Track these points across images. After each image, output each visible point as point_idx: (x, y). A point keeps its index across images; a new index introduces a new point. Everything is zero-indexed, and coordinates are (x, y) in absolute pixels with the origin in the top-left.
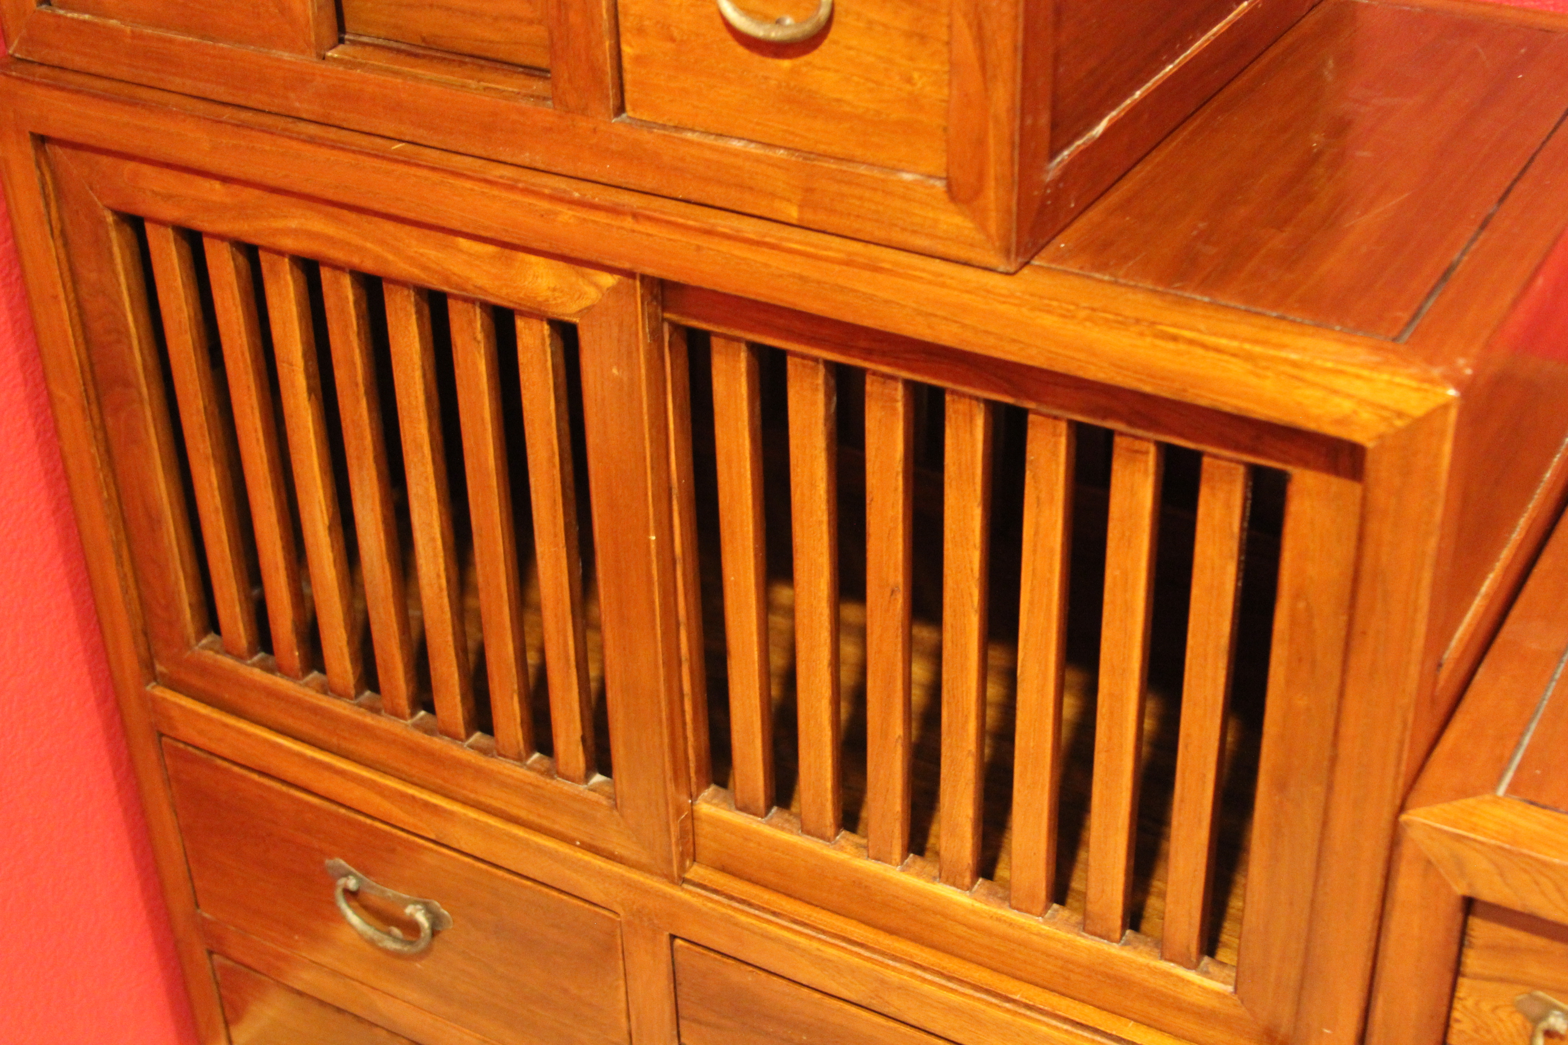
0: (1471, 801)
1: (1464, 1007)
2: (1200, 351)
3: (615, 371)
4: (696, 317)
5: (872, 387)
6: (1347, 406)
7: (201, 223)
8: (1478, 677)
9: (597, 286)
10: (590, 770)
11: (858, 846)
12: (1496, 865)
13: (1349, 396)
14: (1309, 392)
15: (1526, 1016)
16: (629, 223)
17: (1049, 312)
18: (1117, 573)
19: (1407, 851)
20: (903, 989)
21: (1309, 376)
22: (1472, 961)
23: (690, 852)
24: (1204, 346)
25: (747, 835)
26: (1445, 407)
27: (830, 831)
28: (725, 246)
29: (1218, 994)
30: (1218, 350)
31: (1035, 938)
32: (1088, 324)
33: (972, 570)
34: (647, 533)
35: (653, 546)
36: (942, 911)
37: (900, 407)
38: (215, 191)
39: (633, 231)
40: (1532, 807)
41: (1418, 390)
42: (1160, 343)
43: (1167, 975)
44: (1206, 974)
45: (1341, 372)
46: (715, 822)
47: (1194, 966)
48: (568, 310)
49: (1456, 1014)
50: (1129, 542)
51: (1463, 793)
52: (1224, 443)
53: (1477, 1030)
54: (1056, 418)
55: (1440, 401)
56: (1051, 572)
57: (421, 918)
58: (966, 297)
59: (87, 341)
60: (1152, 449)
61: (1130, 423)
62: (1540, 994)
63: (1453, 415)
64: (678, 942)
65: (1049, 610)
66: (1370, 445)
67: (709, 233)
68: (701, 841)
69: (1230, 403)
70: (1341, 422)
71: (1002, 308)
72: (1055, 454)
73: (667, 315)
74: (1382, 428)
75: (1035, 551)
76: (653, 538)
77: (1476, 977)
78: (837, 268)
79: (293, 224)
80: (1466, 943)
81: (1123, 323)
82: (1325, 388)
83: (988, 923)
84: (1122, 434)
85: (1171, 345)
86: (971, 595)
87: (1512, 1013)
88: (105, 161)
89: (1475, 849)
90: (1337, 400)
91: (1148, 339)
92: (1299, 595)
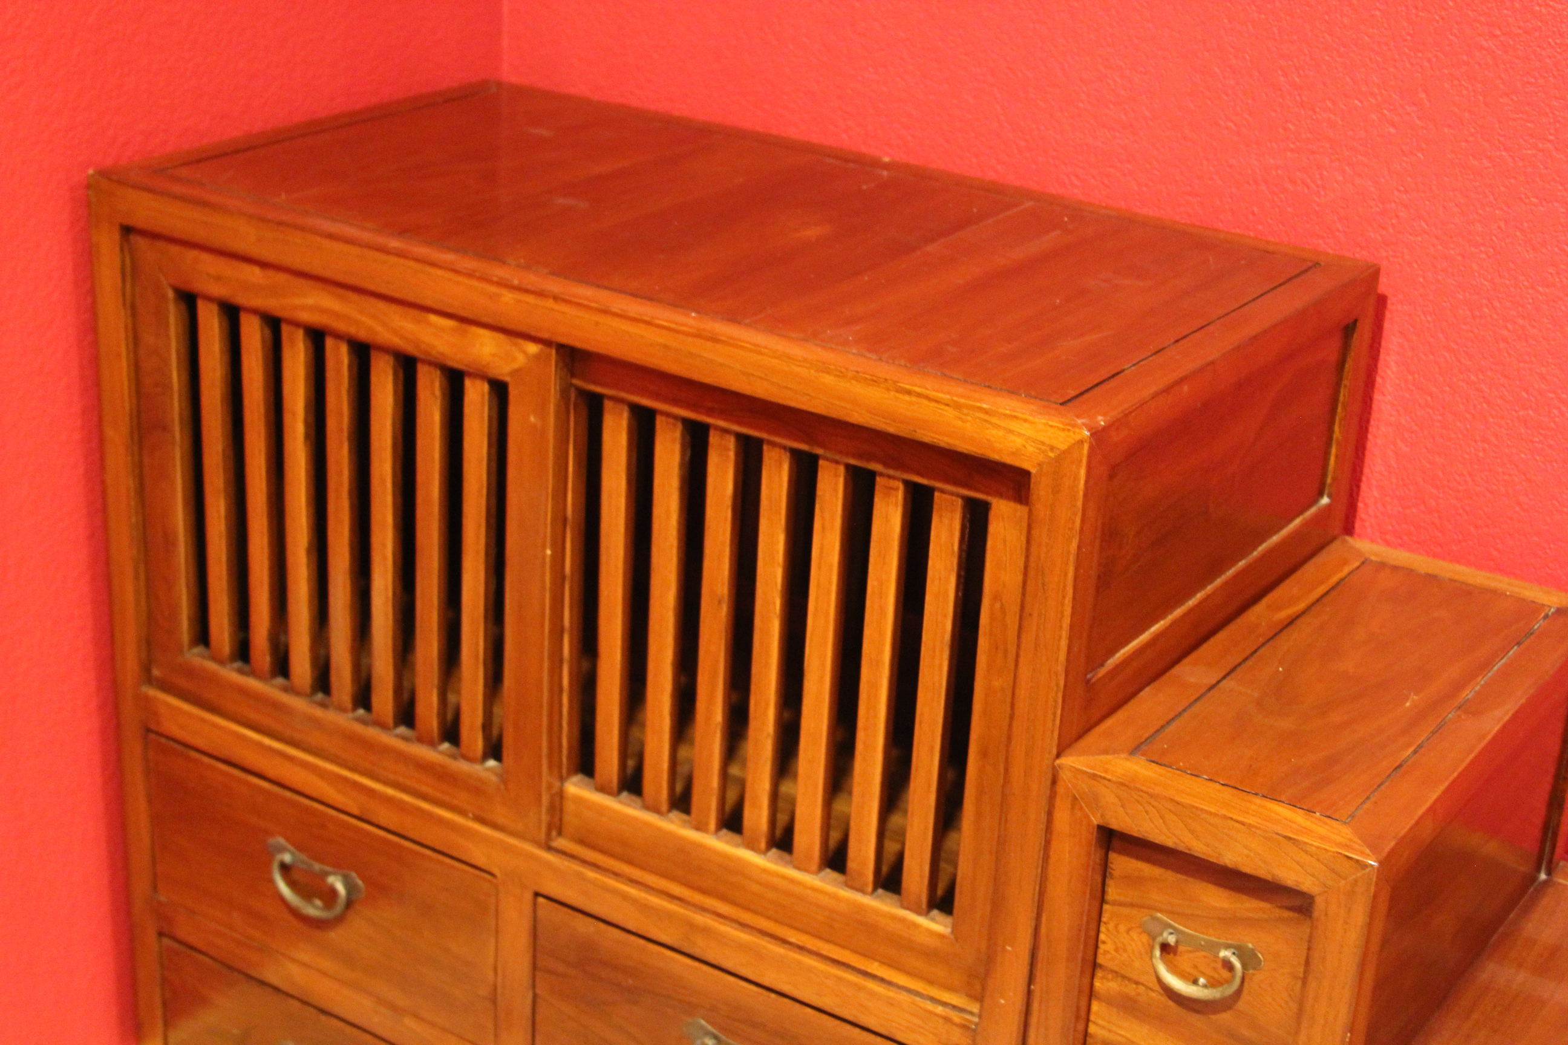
0: (1109, 757)
1: (1108, 930)
2: (925, 402)
3: (532, 419)
4: (595, 383)
5: (714, 439)
6: (1019, 442)
7: (241, 299)
8: (1142, 693)
9: (525, 353)
10: (485, 757)
11: (684, 822)
12: (1118, 797)
13: (1020, 435)
14: (994, 432)
15: (1149, 934)
16: (550, 303)
17: (828, 373)
18: (875, 583)
19: (1060, 789)
20: (706, 931)
21: (994, 420)
22: (1112, 893)
23: (556, 826)
24: (927, 398)
25: (601, 810)
26: (1081, 442)
27: (664, 807)
28: (616, 323)
29: (941, 936)
30: (937, 401)
31: (809, 892)
32: (854, 382)
33: (776, 583)
34: (544, 548)
35: (548, 560)
36: (740, 869)
37: (732, 454)
38: (254, 274)
39: (553, 309)
40: (1153, 764)
41: (1063, 430)
42: (900, 396)
43: (903, 920)
44: (933, 920)
45: (1016, 418)
46: (579, 800)
47: (926, 913)
48: (502, 370)
50: (884, 558)
51: (1106, 752)
52: (947, 479)
54: (837, 462)
55: (1078, 437)
56: (830, 583)
57: (340, 888)
58: (775, 361)
59: (138, 392)
60: (901, 486)
61: (886, 465)
62: (1159, 915)
63: (1086, 446)
64: (541, 900)
65: (827, 614)
66: (1033, 471)
67: (605, 312)
68: (567, 818)
69: (944, 440)
70: (1015, 453)
71: (798, 369)
72: (836, 491)
73: (576, 382)
74: (1041, 458)
75: (819, 568)
76: (549, 552)
77: (1114, 903)
78: (690, 339)
79: (310, 301)
80: (1108, 874)
81: (875, 381)
82: (1005, 429)
83: (775, 881)
84: (882, 475)
85: (907, 398)
86: (774, 604)
87: (1141, 933)
88: (174, 249)
89: (1106, 786)
90: (1013, 437)
91: (892, 393)
92: (996, 597)
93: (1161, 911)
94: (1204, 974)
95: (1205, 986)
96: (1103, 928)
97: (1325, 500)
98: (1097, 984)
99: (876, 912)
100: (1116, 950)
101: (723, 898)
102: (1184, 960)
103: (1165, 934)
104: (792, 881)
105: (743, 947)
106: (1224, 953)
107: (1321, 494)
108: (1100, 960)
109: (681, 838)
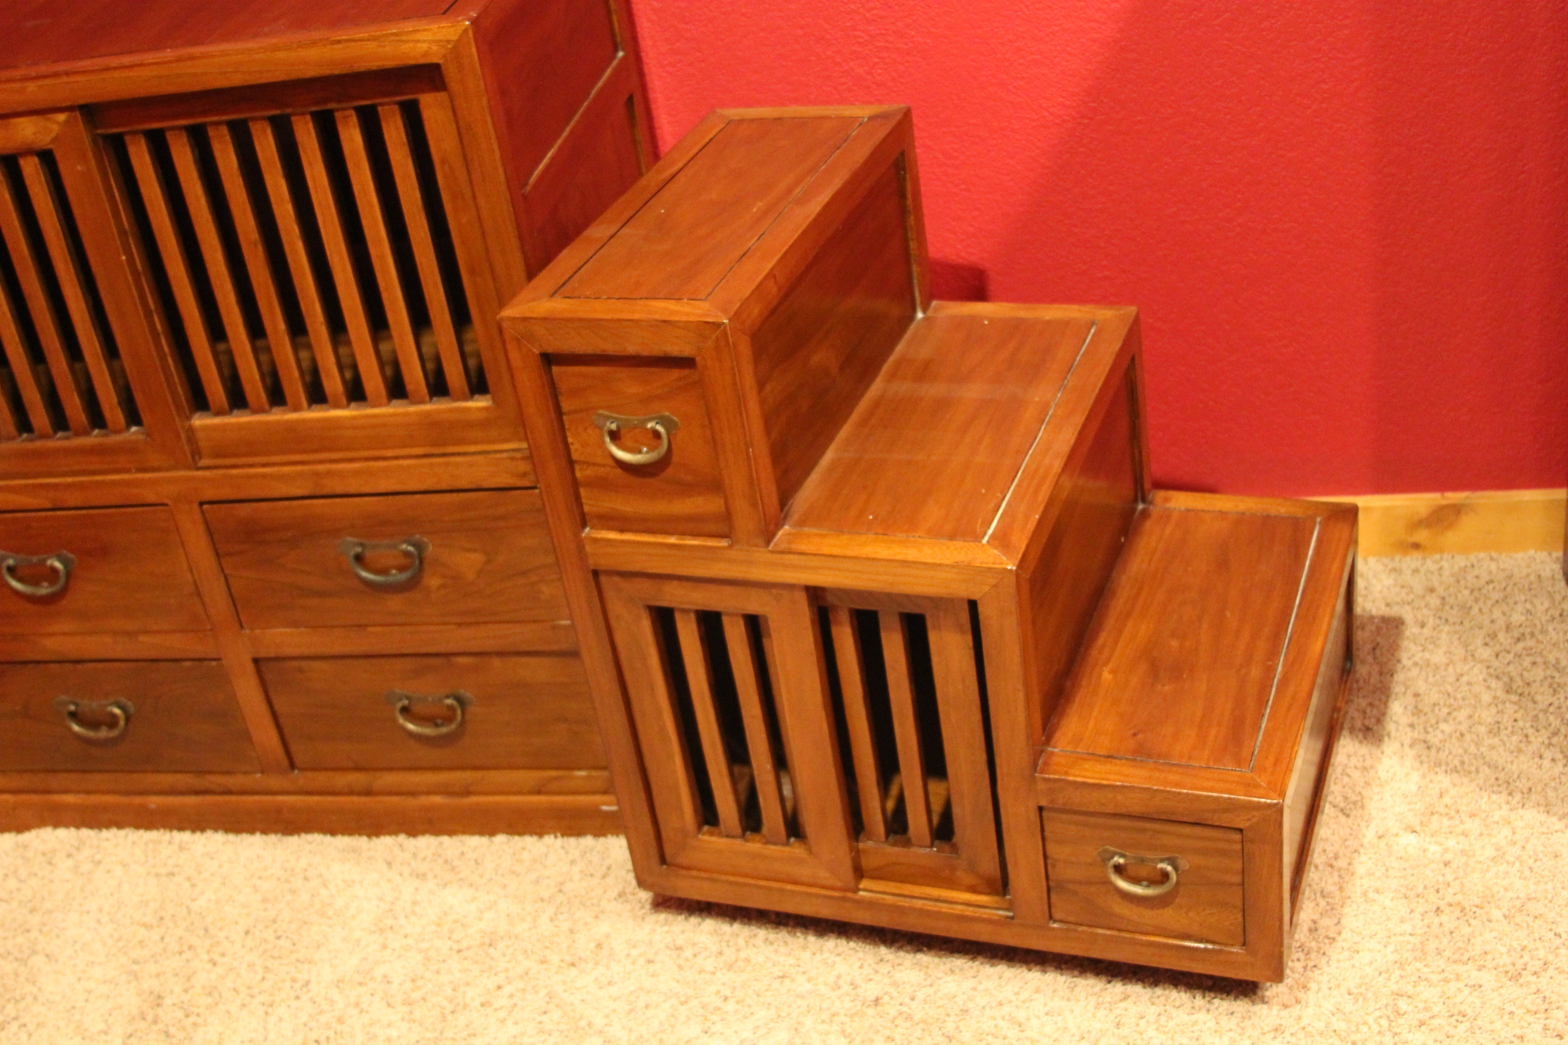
2: (353, 44)
3: (79, 168)
4: (113, 126)
5: (212, 132)
6: (425, 46)
9: (58, 123)
10: (129, 425)
11: (284, 410)
13: (424, 41)
14: (407, 46)
16: (65, 79)
17: (279, 50)
20: (329, 475)
21: (404, 38)
23: (196, 453)
24: (355, 41)
25: (224, 428)
26: (466, 30)
27: (267, 407)
28: (116, 74)
29: (486, 409)
30: (361, 40)
31: (388, 419)
32: (299, 50)
34: (119, 255)
35: (125, 263)
36: (335, 424)
37: (228, 138)
39: (68, 83)
41: (451, 27)
42: (335, 46)
43: (457, 410)
44: (477, 400)
45: (418, 31)
46: (205, 428)
47: (471, 399)
48: (44, 141)
52: (385, 95)
54: (303, 114)
55: (463, 28)
57: (58, 565)
58: (239, 57)
60: (353, 113)
61: (339, 102)
63: (471, 33)
64: (205, 507)
66: (441, 62)
67: (107, 69)
68: (201, 444)
69: (374, 65)
70: (426, 54)
71: (258, 56)
72: (309, 133)
73: (99, 131)
74: (443, 51)
75: (317, 192)
76: (124, 258)
78: (174, 65)
81: (314, 43)
82: (413, 41)
83: (362, 421)
84: (338, 110)
85: (340, 46)
89: (535, 324)
90: (419, 45)
91: (328, 47)
92: (443, 161)
93: (602, 408)
94: (645, 445)
95: (647, 452)
96: (568, 434)
97: (621, 54)
98: (578, 474)
99: (438, 412)
100: (582, 446)
101: (330, 450)
102: (627, 439)
103: (608, 424)
104: (374, 416)
105: (357, 473)
106: (650, 425)
107: (616, 50)
108: (575, 456)
109: (287, 421)
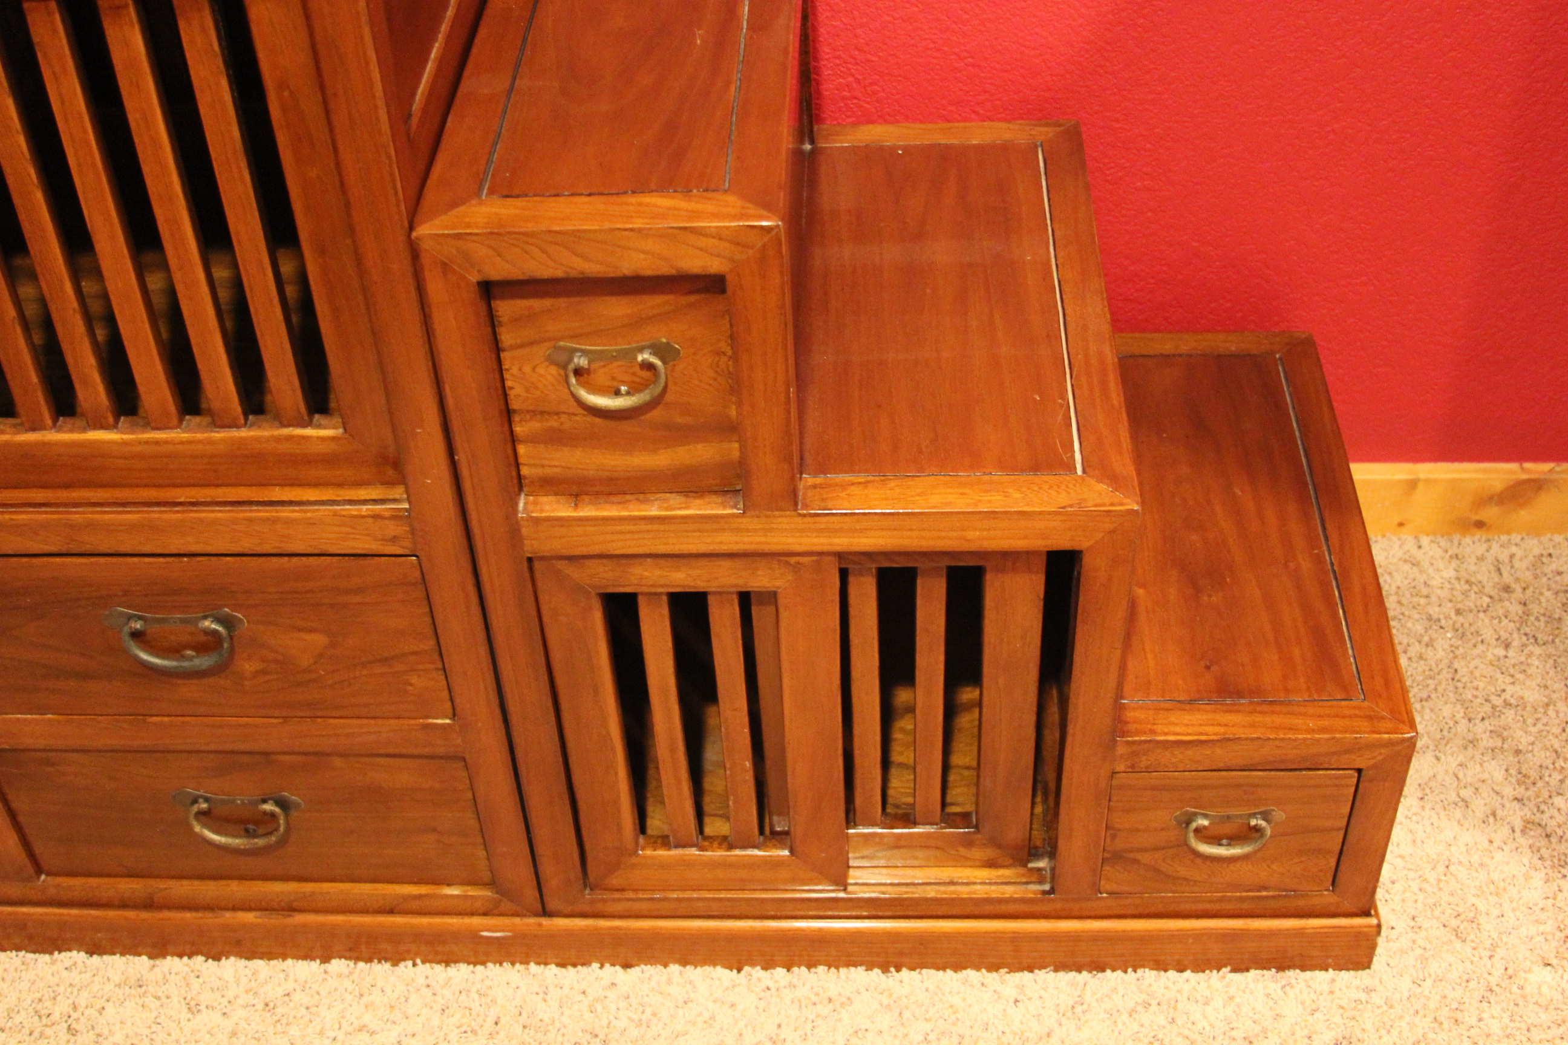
0: (462, 209)
1: (512, 375)
8: (448, 124)
11: (14, 426)
12: (491, 248)
15: (557, 364)
18: (138, 116)
19: (426, 260)
20: (90, 526)
22: (507, 338)
29: (334, 439)
31: (180, 447)
33: (22, 153)
36: (97, 451)
40: (508, 199)
43: (290, 438)
44: (319, 426)
47: (309, 424)
49: (508, 383)
50: (138, 86)
51: (454, 205)
53: (527, 391)
56: (85, 132)
62: (562, 343)
65: (94, 165)
72: (55, 31)
75: (66, 120)
77: (513, 348)
80: (496, 323)
83: (139, 448)
86: (29, 175)
87: (548, 367)
89: (474, 241)
92: (281, 86)
99: (257, 440)
101: (88, 485)
104: (157, 443)
105: (133, 527)
106: (642, 357)
109: (20, 445)
